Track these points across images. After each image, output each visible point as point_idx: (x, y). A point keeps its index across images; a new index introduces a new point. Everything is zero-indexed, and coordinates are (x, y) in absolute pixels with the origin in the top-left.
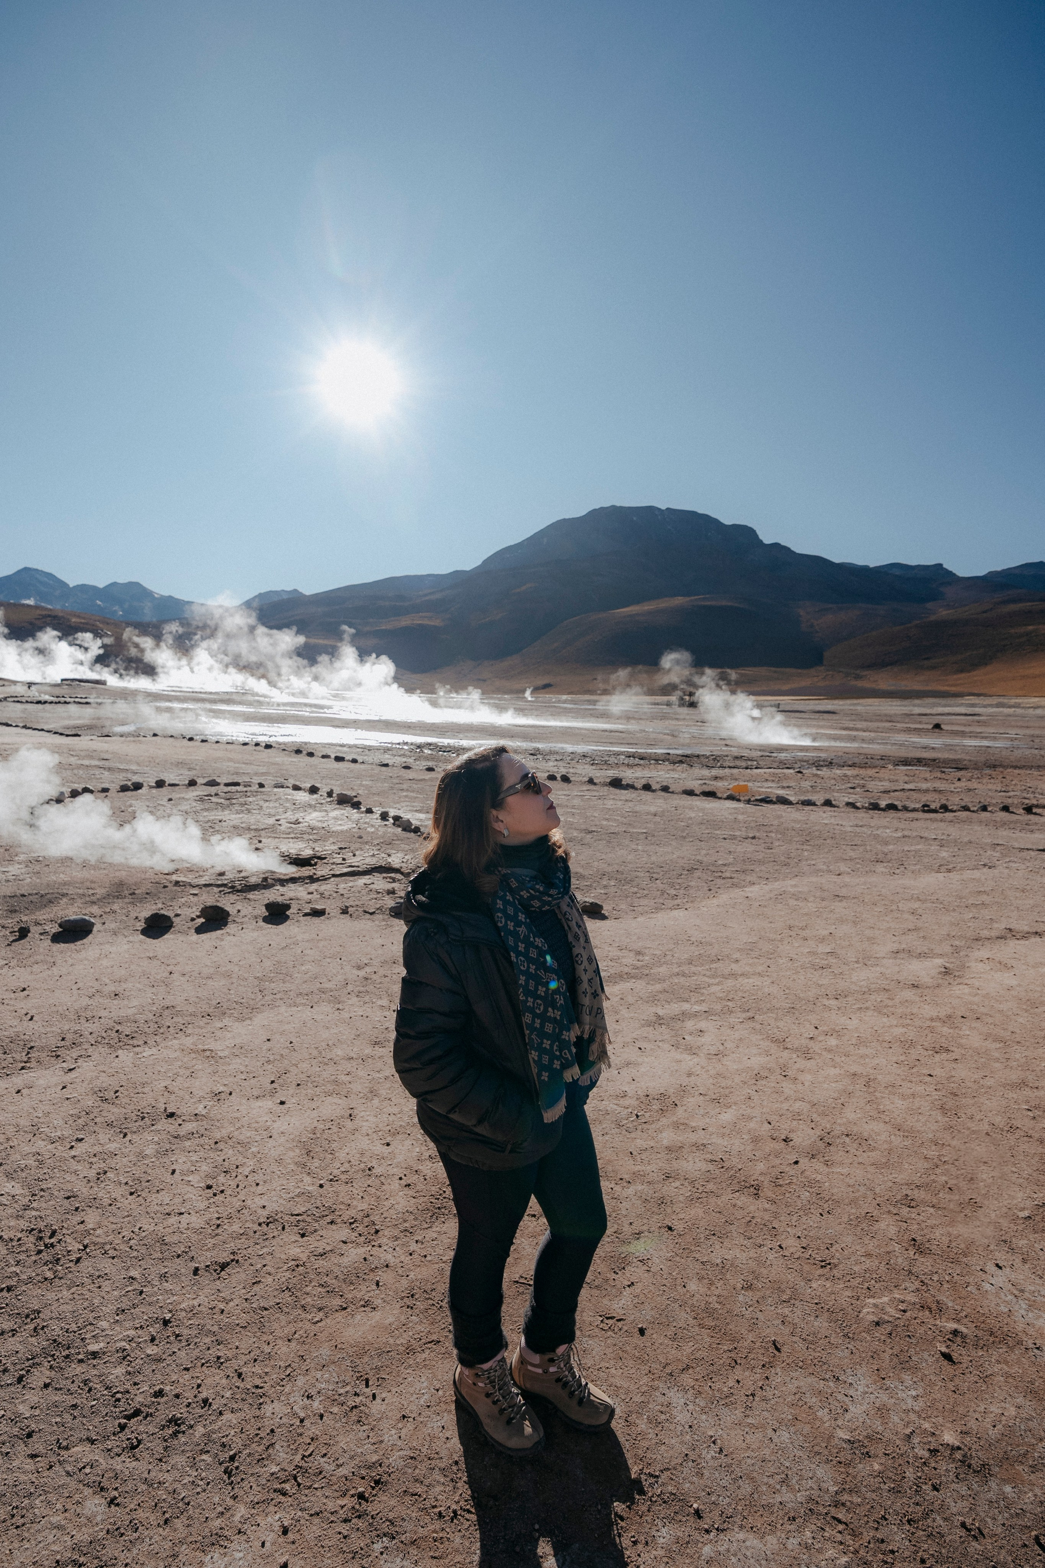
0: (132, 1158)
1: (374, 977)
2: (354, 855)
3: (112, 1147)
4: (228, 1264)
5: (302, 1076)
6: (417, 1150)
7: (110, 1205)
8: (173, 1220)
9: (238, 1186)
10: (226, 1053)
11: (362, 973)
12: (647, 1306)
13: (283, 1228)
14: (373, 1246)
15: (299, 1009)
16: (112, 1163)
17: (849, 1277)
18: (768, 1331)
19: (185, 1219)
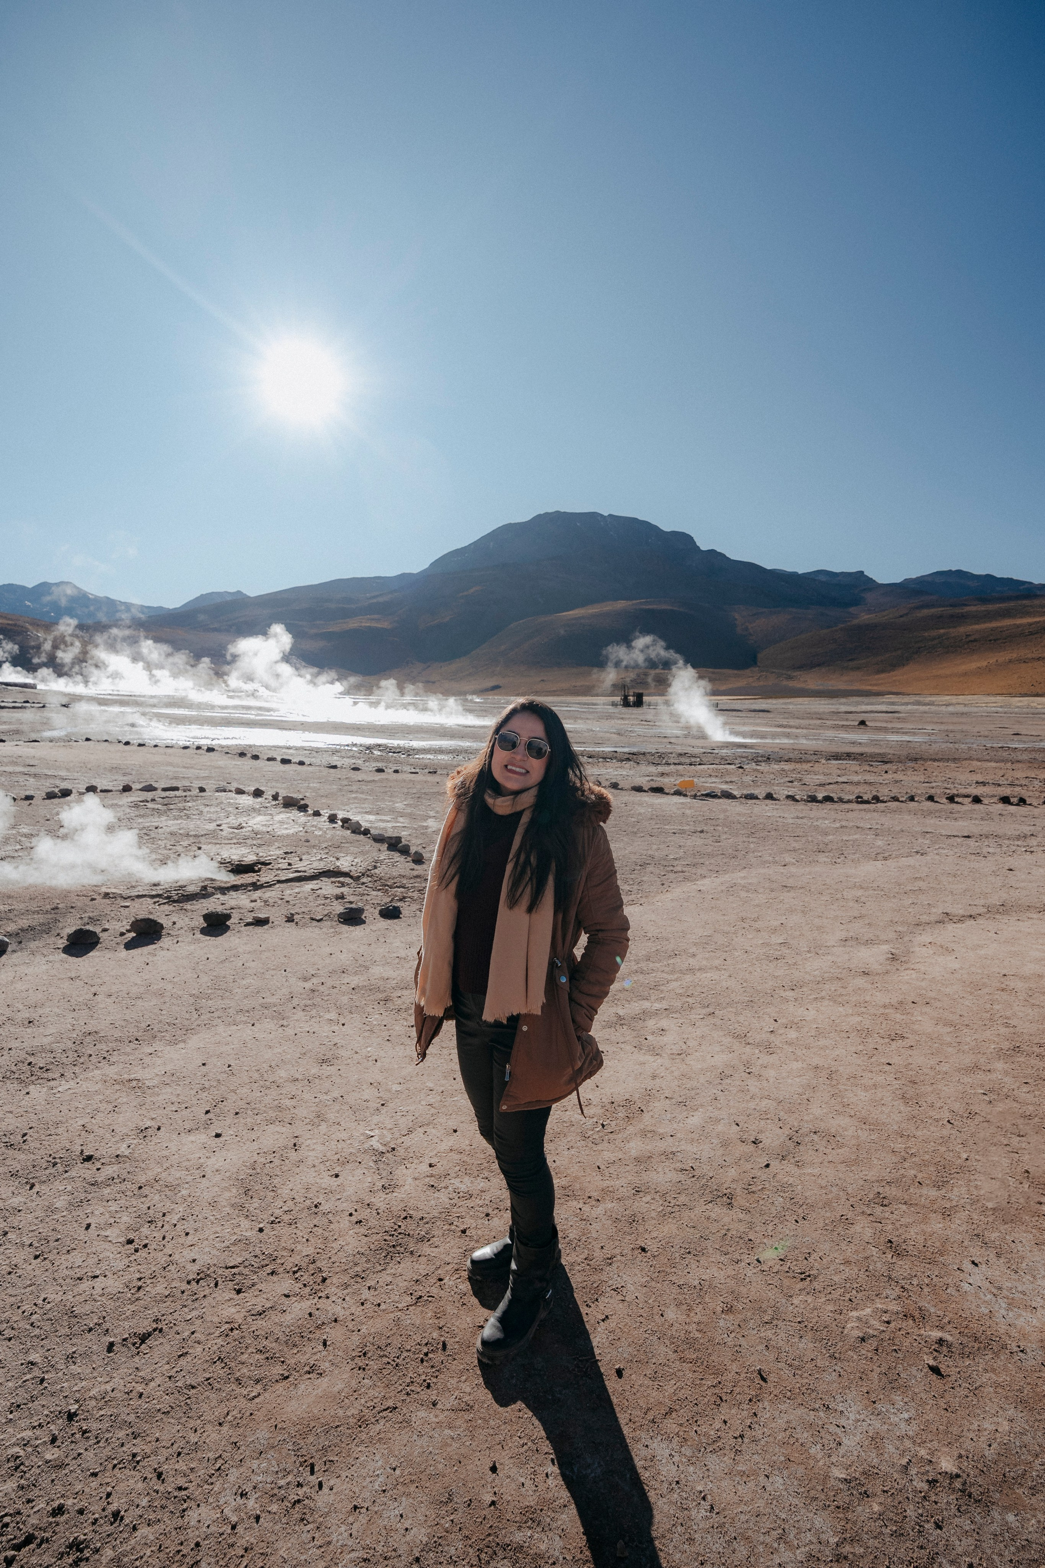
0: (40, 1213)
1: (321, 988)
2: (301, 860)
3: (16, 1201)
4: (150, 1334)
5: (240, 1103)
6: (369, 1180)
7: (10, 1273)
8: (85, 1285)
9: (164, 1238)
10: (155, 1082)
11: (308, 985)
12: (624, 1342)
13: (216, 1285)
14: (320, 1298)
15: (238, 1028)
16: (14, 1221)
17: (829, 1289)
18: (752, 1359)
19: (99, 1283)
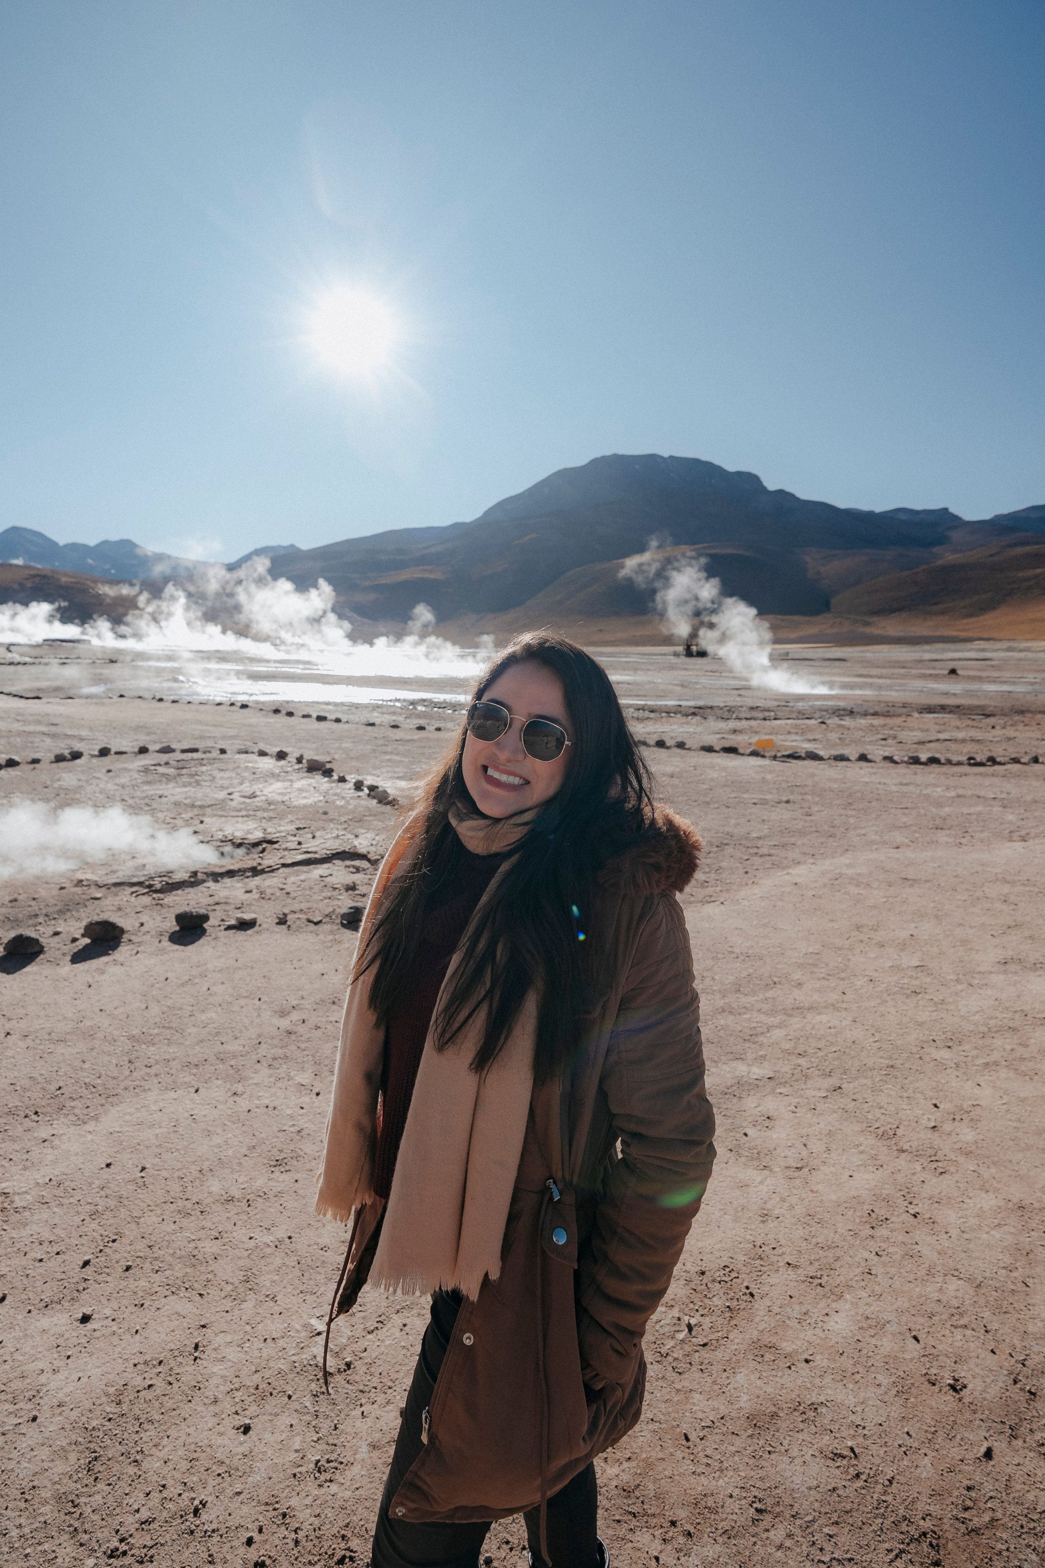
2: (314, 837)
5: (140, 1246)
10: (30, 1199)
11: (285, 1023)
15: (176, 1095)
